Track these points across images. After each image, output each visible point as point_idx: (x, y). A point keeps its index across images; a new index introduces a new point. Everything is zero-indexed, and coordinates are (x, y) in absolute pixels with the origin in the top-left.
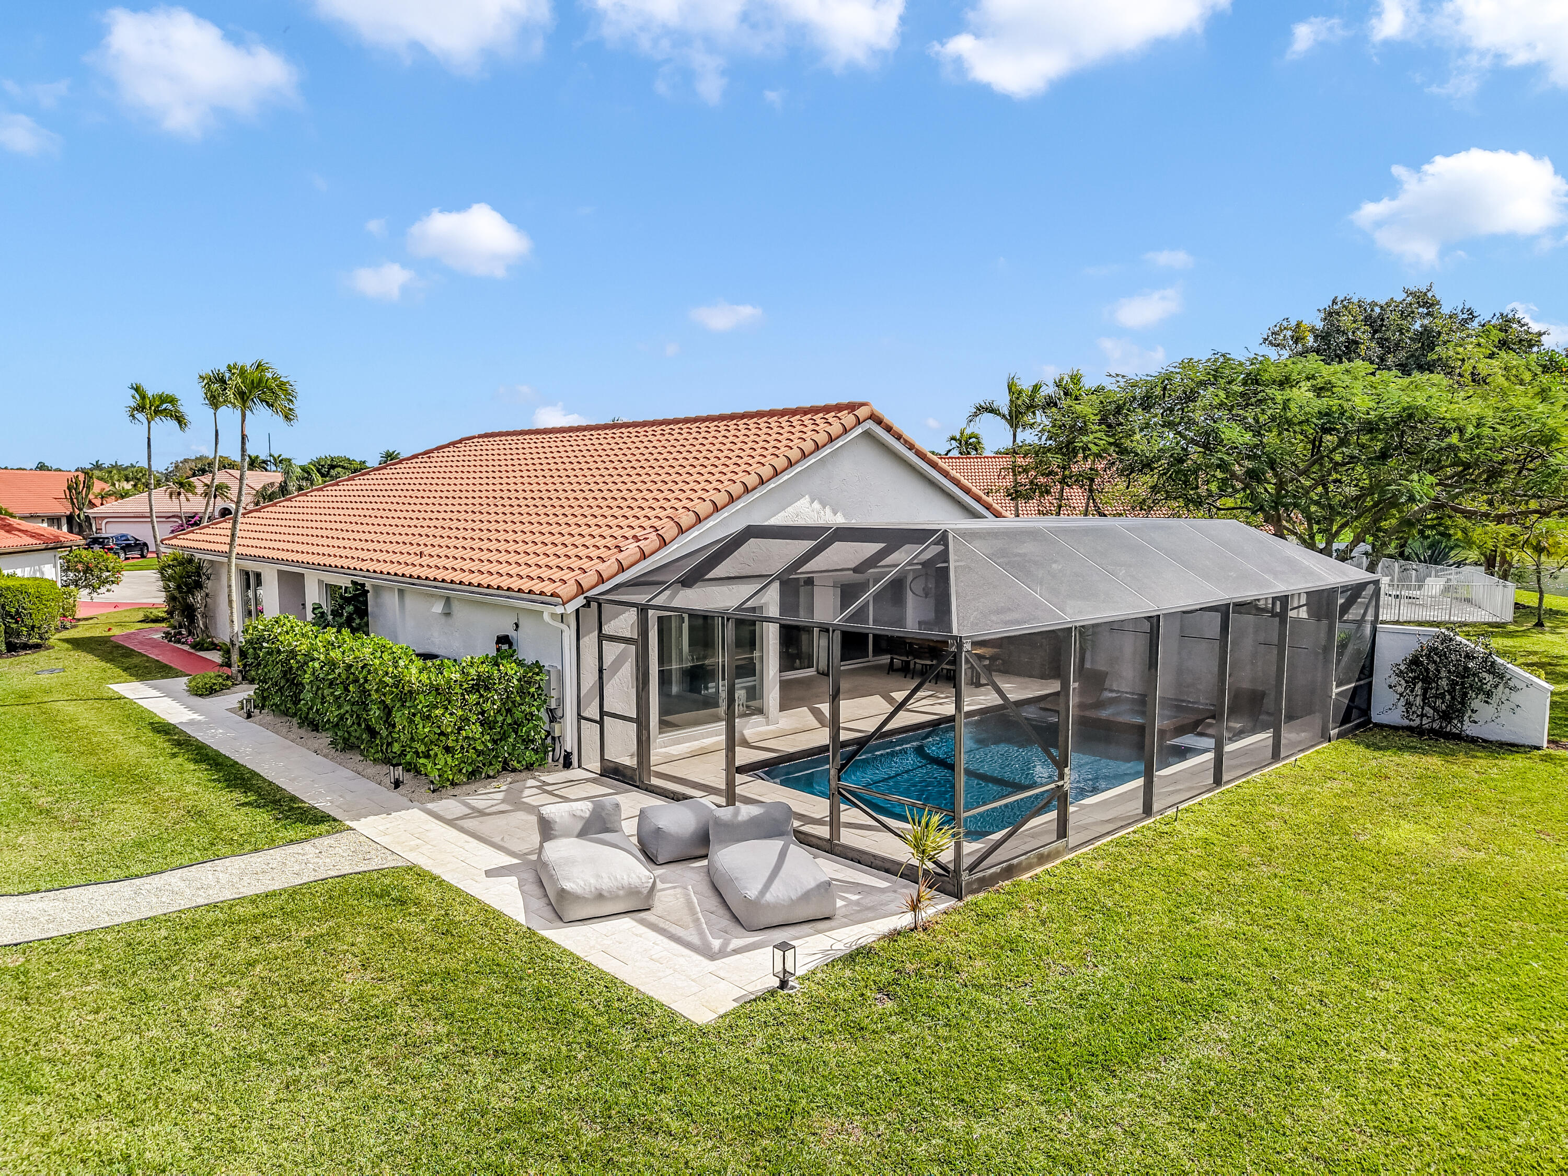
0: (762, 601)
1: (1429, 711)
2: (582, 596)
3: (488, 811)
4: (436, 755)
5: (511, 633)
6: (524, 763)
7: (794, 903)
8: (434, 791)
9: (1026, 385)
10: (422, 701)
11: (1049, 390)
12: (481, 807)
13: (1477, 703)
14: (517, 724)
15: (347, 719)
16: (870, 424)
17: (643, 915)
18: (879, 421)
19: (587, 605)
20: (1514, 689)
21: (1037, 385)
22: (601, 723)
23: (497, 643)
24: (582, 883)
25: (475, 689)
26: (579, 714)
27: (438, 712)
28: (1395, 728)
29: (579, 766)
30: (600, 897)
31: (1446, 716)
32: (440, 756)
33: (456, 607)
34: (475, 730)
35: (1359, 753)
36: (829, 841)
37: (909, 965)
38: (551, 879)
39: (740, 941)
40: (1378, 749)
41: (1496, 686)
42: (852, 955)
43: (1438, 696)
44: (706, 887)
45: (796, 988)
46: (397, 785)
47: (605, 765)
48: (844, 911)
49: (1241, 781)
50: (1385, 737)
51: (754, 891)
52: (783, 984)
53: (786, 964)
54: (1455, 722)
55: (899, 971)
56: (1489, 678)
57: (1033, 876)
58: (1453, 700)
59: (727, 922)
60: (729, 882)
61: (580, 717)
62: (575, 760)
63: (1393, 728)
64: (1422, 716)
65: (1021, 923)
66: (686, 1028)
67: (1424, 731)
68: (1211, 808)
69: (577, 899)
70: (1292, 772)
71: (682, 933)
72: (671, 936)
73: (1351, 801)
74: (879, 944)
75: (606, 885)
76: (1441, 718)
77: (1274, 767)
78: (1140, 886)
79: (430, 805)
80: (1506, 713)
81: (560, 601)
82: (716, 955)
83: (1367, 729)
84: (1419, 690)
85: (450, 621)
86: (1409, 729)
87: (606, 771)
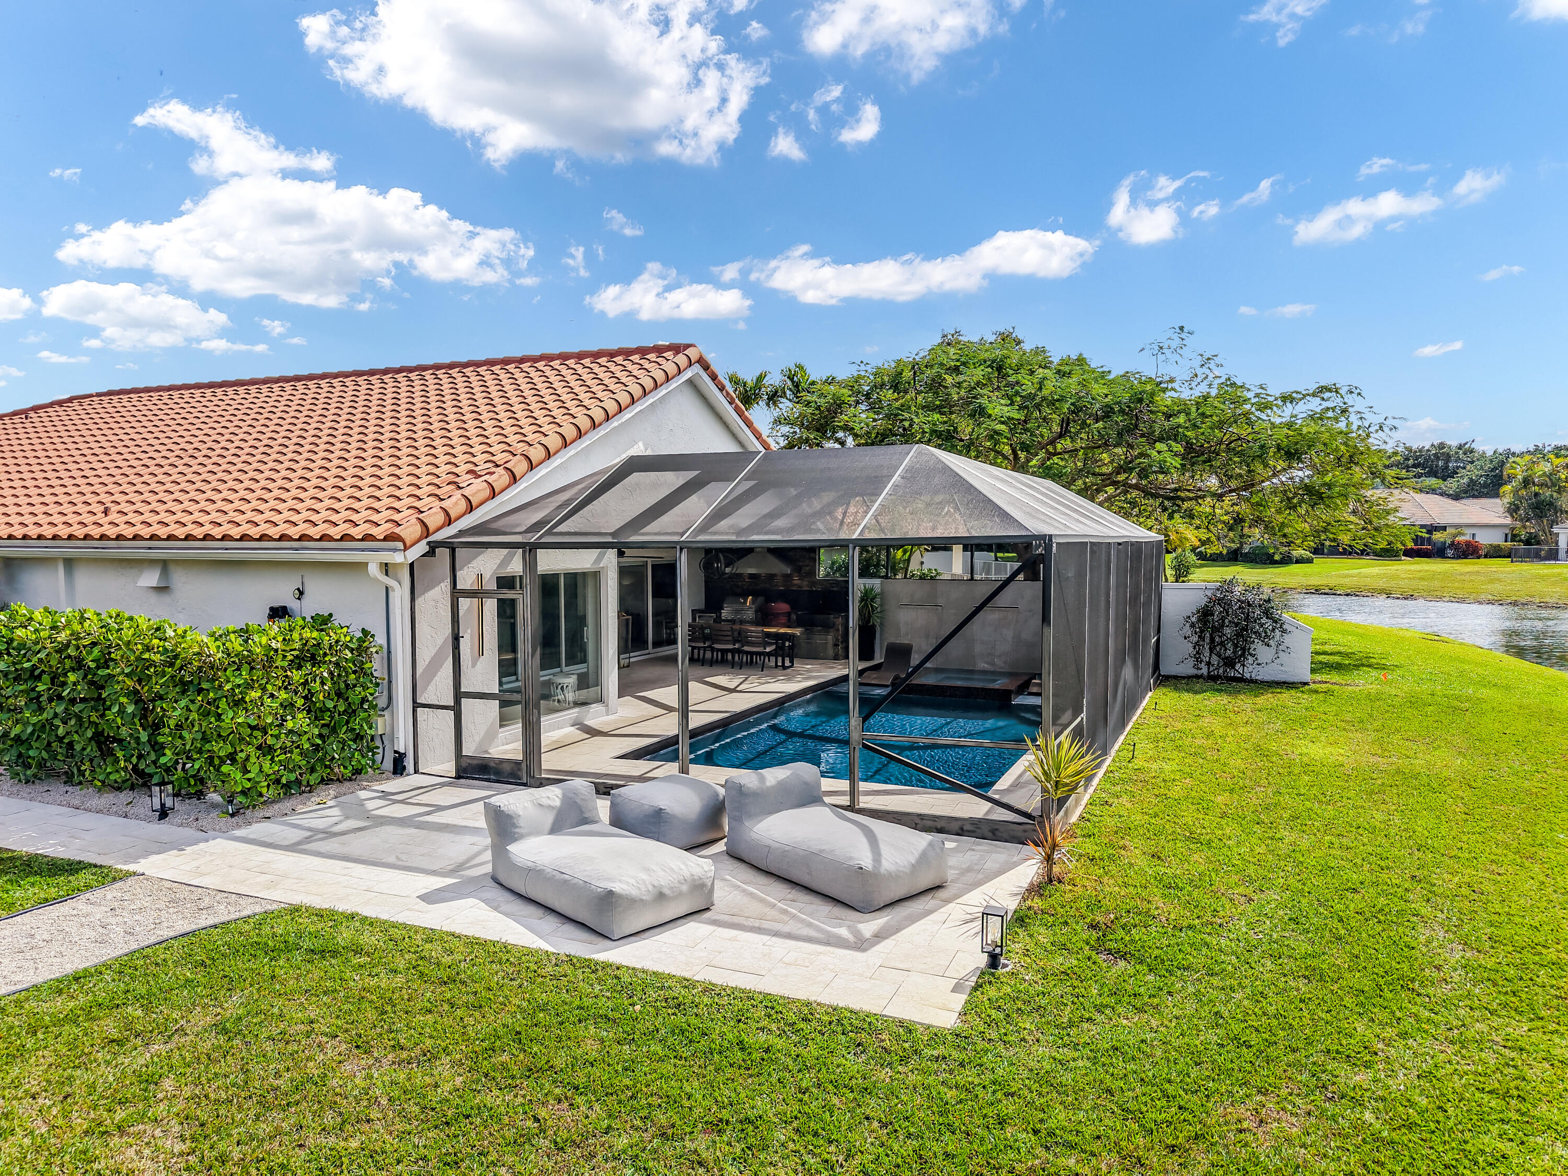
0: (601, 565)
1: (1215, 658)
2: (424, 542)
3: (336, 829)
4: (247, 758)
5: (291, 603)
6: (350, 768)
7: (918, 869)
8: (233, 815)
10: (233, 680)
11: (775, 379)
12: (321, 827)
13: (1257, 646)
14: (351, 713)
15: (58, 727)
16: (697, 368)
17: (707, 915)
18: (706, 367)
19: (431, 553)
20: (1284, 631)
21: (761, 375)
22: (457, 709)
24: (632, 881)
25: (297, 663)
26: (414, 701)
27: (255, 694)
28: (1189, 677)
29: (416, 772)
30: (661, 897)
31: (1230, 663)
32: (253, 759)
33: (180, 577)
34: (300, 721)
35: (1186, 696)
36: (851, 808)
37: (1100, 918)
38: (565, 885)
39: (870, 925)
40: (1196, 693)
41: (1273, 630)
42: (1021, 919)
43: (1222, 644)
44: (749, 874)
45: (1009, 964)
46: (163, 813)
47: (464, 763)
48: (951, 874)
49: (1130, 725)
50: (1187, 684)
51: (865, 860)
52: (994, 961)
53: (994, 934)
54: (1238, 666)
55: (1093, 926)
56: (1269, 624)
57: (1082, 818)
58: (1236, 646)
59: (825, 908)
60: (810, 857)
61: (416, 705)
62: (409, 763)
63: (1183, 678)
64: (1209, 664)
65: (1142, 862)
66: (936, 1037)
67: (1212, 678)
68: (1144, 748)
69: (632, 902)
70: (1161, 714)
71: (786, 929)
72: (776, 934)
73: (1243, 730)
74: (1037, 903)
75: (664, 880)
76: (1225, 664)
77: (1139, 711)
78: (1189, 816)
79: (238, 833)
80: (1281, 654)
81: (400, 545)
82: (861, 945)
83: (1164, 680)
84: (1207, 640)
85: (166, 599)
86: (1197, 677)
87: (465, 770)
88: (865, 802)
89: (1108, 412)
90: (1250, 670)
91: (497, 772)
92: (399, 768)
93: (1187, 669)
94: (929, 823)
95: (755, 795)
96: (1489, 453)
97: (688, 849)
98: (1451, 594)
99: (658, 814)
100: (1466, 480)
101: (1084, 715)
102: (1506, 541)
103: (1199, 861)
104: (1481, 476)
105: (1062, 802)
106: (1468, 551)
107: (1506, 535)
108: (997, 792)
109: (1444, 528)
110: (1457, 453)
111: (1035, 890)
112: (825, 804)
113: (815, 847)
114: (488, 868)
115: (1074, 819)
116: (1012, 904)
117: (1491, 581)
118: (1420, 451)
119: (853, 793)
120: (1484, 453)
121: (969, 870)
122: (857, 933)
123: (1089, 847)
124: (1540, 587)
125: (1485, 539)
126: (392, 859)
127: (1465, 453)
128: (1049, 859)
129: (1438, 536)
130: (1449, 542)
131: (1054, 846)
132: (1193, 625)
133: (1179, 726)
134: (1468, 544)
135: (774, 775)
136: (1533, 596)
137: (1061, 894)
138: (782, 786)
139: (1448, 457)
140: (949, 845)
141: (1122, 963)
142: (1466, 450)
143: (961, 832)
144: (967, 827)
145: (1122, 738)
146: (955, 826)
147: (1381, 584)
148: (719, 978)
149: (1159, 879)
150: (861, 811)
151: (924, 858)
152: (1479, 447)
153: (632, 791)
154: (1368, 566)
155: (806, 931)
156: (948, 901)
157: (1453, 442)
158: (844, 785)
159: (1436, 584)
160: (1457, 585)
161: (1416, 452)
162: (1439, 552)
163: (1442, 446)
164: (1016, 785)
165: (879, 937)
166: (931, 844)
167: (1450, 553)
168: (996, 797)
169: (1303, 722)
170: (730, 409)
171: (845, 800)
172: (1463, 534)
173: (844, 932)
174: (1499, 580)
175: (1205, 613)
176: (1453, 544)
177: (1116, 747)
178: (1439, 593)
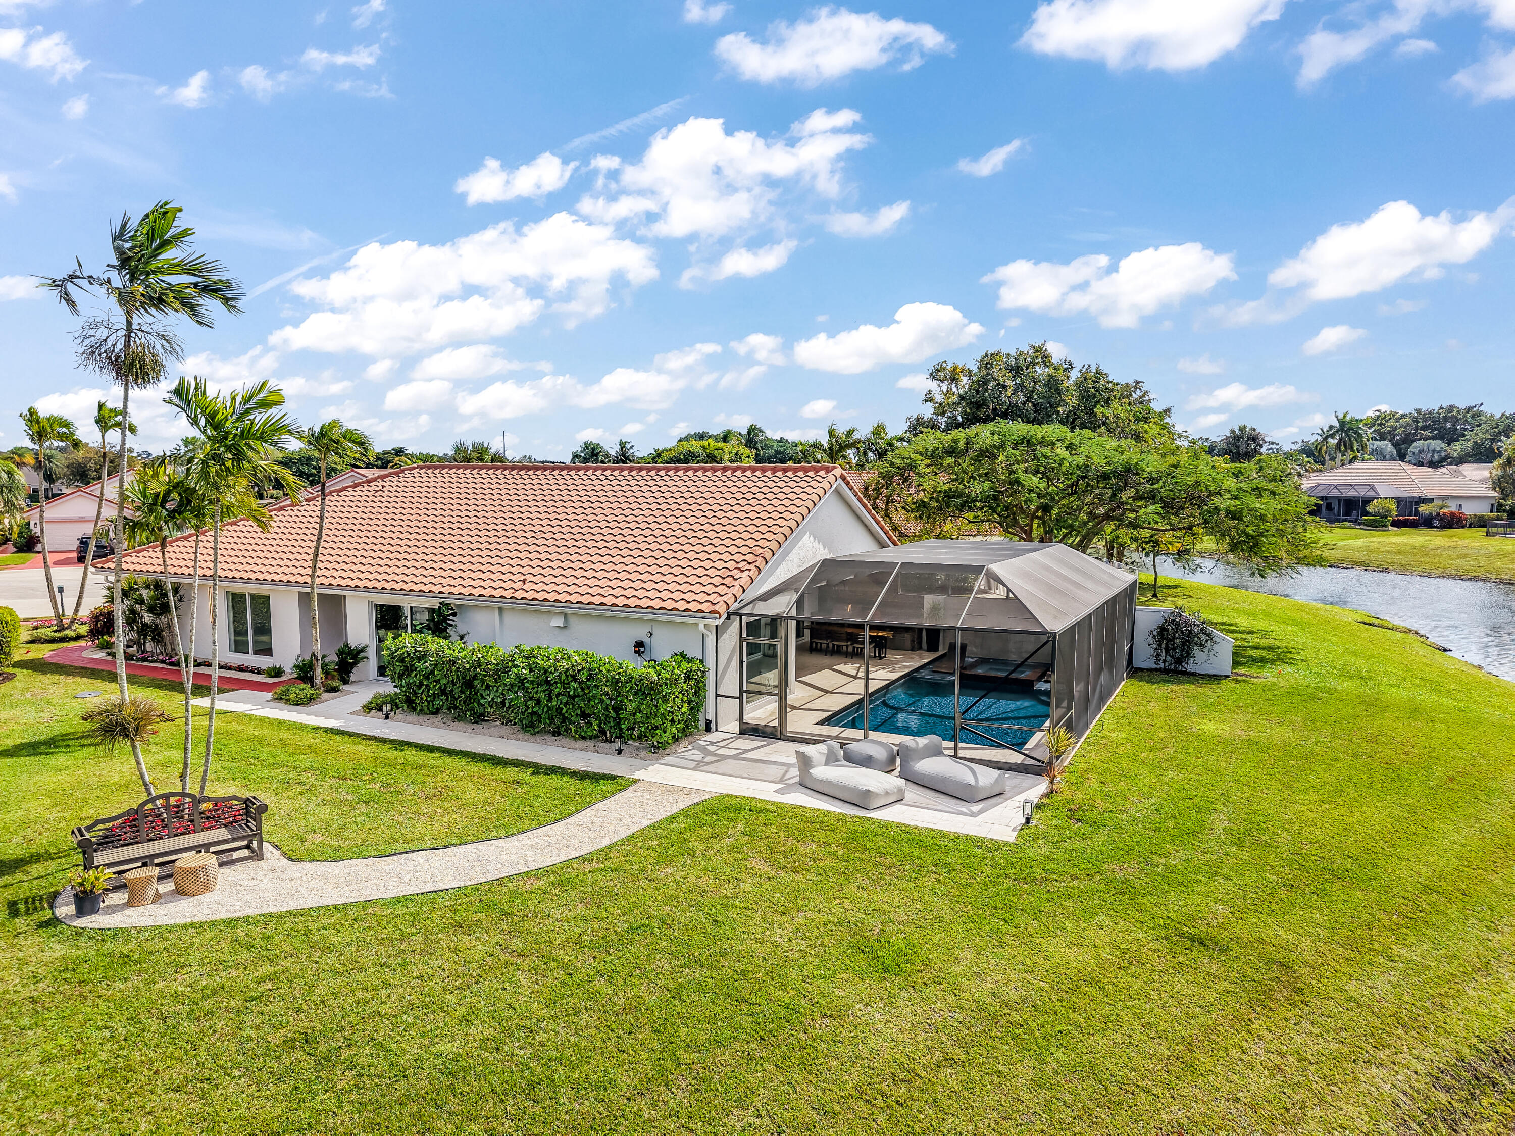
1: (1168, 658)
2: (726, 612)
3: (704, 760)
5: (646, 640)
7: (993, 785)
8: (655, 752)
9: (841, 430)
13: (1196, 651)
16: (840, 481)
17: (904, 801)
19: (728, 618)
20: (1215, 642)
22: (741, 699)
23: (635, 647)
24: (871, 786)
26: (717, 694)
28: (1151, 670)
29: (717, 730)
30: (887, 793)
31: (1179, 661)
33: (573, 621)
35: (1146, 686)
36: (955, 756)
37: (1072, 807)
38: (845, 788)
39: (975, 808)
40: (1153, 683)
41: (1207, 641)
42: (1039, 807)
43: (1174, 649)
44: (915, 787)
45: (1034, 822)
46: (620, 752)
47: (744, 727)
48: (1007, 789)
49: (1106, 707)
50: (1149, 675)
51: (972, 781)
52: (1028, 821)
53: (1028, 811)
54: (1183, 664)
55: (1070, 810)
56: (1203, 637)
57: (1069, 764)
58: (1182, 651)
59: (954, 801)
60: (945, 780)
61: (717, 696)
62: (713, 726)
63: (1148, 670)
64: (1164, 661)
65: (1096, 785)
66: (1007, 844)
67: (1166, 671)
68: (1110, 722)
69: (877, 795)
70: (1126, 700)
71: (939, 808)
72: (936, 810)
73: (1171, 713)
74: (1047, 801)
75: (887, 786)
76: (1176, 663)
77: (1113, 697)
78: (1124, 763)
79: (663, 761)
80: (1212, 657)
81: (717, 616)
82: (973, 815)
83: (1134, 672)
84: (1164, 646)
85: (566, 632)
86: (1156, 670)
87: (745, 730)
88: (961, 754)
89: (1105, 477)
90: (1191, 667)
91: (763, 732)
92: (708, 728)
93: (1150, 664)
94: (994, 765)
95: (914, 750)
96: (1498, 416)
97: (887, 772)
98: (1420, 569)
99: (870, 758)
100: (1470, 444)
101: (1073, 711)
102: (1492, 511)
103: (1123, 785)
104: (1486, 439)
105: (1058, 757)
106: (1452, 522)
107: (1492, 505)
108: (1027, 749)
109: (1431, 500)
110: (1464, 416)
111: (1046, 795)
112: (945, 755)
113: (947, 775)
114: (798, 779)
115: (1065, 764)
116: (1036, 801)
117: (1459, 557)
118: (1430, 413)
119: (956, 749)
120: (1492, 415)
121: (1015, 787)
122: (970, 810)
123: (1072, 778)
124: (1500, 564)
125: (1470, 510)
126: (746, 775)
127: (1473, 417)
128: (1052, 782)
129: (1424, 509)
130: (1435, 513)
131: (1055, 776)
132: (1154, 637)
133: (1134, 709)
134: (1453, 515)
135: (922, 741)
136: (1490, 573)
137: (1057, 797)
138: (926, 746)
139: (1456, 420)
140: (1006, 776)
141: (1080, 824)
142: (1475, 414)
143: (1010, 770)
144: (1013, 767)
145: (1099, 716)
146: (1007, 767)
147: (1361, 557)
148: (919, 824)
149: (1101, 792)
150: (960, 758)
151: (997, 781)
152: (1486, 409)
153: (853, 746)
154: (1357, 537)
155: (947, 809)
156: (1007, 799)
157: (1462, 405)
158: (951, 744)
159: (1410, 558)
160: (1428, 559)
161: (1425, 414)
162: (1427, 522)
163: (1451, 408)
164: (1037, 745)
165: (980, 812)
166: (999, 775)
167: (1436, 522)
168: (1027, 752)
169: (1211, 706)
170: (855, 499)
171: (952, 753)
172: (1447, 507)
173: (964, 810)
174: (1466, 555)
175: (1162, 629)
176: (1438, 514)
177: (1094, 722)
178: (1410, 567)
